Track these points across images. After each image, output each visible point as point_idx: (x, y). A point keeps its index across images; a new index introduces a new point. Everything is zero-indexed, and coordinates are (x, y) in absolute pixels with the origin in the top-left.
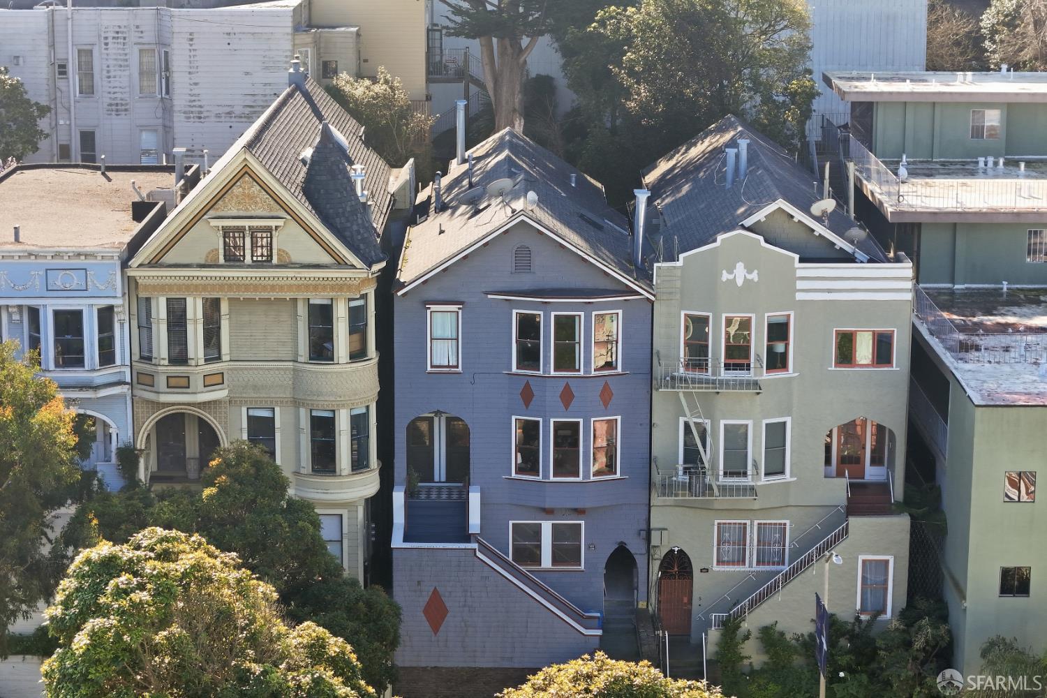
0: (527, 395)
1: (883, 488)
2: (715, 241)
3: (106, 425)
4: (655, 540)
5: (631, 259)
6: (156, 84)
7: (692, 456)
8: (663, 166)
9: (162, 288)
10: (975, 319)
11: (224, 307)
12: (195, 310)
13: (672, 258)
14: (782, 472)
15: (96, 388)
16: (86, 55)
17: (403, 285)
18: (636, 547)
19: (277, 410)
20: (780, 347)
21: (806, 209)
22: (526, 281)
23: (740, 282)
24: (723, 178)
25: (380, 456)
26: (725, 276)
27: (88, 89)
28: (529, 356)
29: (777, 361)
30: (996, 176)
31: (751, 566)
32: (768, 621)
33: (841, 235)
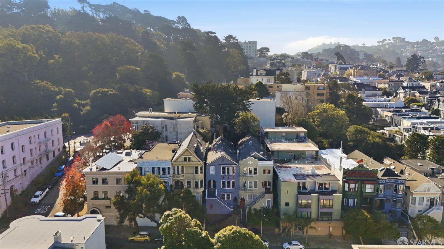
0: (223, 177)
1: (269, 189)
2: (247, 158)
3: (169, 182)
4: (240, 196)
5: (237, 160)
6: (176, 130)
7: (244, 186)
8: (241, 141)
9: (176, 165)
10: (282, 165)
11: (184, 167)
12: (180, 167)
13: (242, 160)
14: (256, 187)
15: (167, 178)
16: (166, 126)
17: (207, 164)
18: (237, 197)
19: (191, 180)
20: (256, 172)
21: (259, 154)
22: (223, 163)
23: (250, 163)
24: (248, 145)
25: (204, 185)
26: (249, 163)
27: (166, 130)
28: (223, 173)
29: (255, 173)
30: (284, 143)
31: (252, 200)
32: (255, 208)
33: (263, 156)
